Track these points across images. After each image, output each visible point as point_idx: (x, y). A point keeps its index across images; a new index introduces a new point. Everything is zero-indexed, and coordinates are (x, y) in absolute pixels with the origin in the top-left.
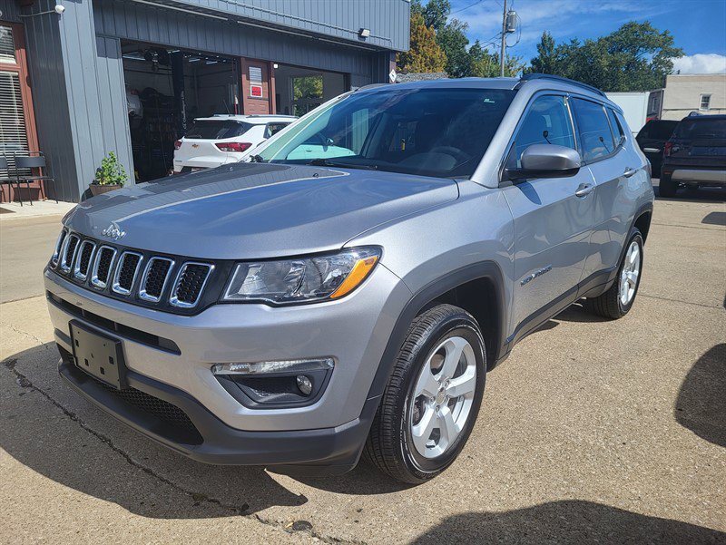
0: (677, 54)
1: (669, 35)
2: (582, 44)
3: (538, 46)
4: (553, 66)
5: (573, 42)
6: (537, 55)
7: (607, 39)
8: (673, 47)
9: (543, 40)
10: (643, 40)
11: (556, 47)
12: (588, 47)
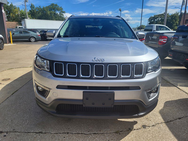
0: (64, 12)
1: (62, 8)
2: (42, 8)
3: (30, 7)
4: (35, 12)
5: (39, 7)
6: (30, 9)
7: (48, 7)
8: (63, 11)
9: (31, 5)
10: (56, 8)
11: (35, 7)
12: (44, 8)
